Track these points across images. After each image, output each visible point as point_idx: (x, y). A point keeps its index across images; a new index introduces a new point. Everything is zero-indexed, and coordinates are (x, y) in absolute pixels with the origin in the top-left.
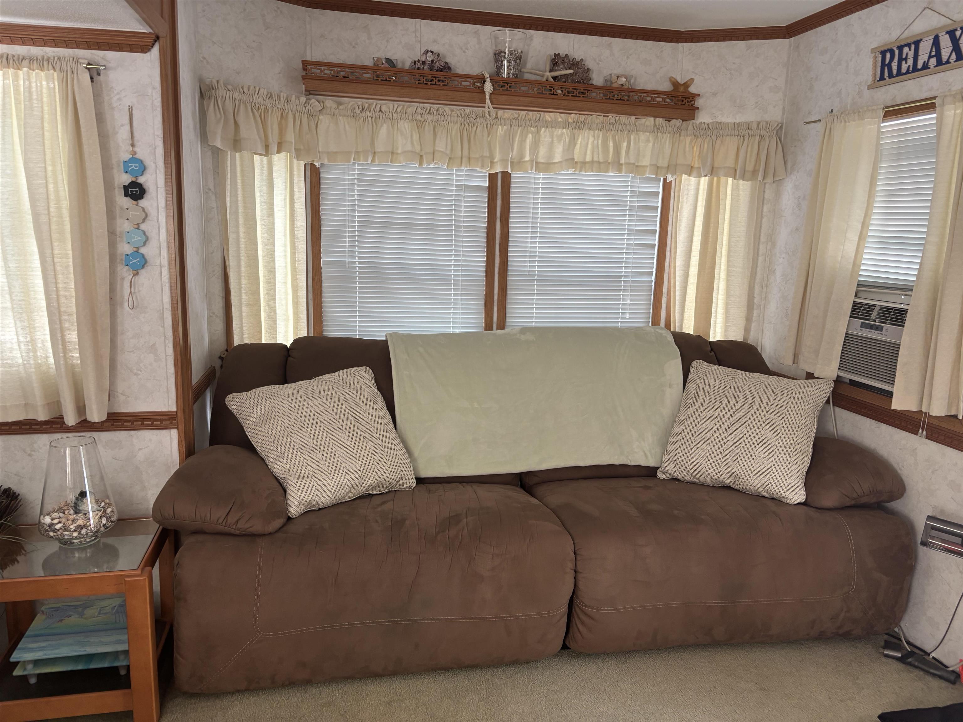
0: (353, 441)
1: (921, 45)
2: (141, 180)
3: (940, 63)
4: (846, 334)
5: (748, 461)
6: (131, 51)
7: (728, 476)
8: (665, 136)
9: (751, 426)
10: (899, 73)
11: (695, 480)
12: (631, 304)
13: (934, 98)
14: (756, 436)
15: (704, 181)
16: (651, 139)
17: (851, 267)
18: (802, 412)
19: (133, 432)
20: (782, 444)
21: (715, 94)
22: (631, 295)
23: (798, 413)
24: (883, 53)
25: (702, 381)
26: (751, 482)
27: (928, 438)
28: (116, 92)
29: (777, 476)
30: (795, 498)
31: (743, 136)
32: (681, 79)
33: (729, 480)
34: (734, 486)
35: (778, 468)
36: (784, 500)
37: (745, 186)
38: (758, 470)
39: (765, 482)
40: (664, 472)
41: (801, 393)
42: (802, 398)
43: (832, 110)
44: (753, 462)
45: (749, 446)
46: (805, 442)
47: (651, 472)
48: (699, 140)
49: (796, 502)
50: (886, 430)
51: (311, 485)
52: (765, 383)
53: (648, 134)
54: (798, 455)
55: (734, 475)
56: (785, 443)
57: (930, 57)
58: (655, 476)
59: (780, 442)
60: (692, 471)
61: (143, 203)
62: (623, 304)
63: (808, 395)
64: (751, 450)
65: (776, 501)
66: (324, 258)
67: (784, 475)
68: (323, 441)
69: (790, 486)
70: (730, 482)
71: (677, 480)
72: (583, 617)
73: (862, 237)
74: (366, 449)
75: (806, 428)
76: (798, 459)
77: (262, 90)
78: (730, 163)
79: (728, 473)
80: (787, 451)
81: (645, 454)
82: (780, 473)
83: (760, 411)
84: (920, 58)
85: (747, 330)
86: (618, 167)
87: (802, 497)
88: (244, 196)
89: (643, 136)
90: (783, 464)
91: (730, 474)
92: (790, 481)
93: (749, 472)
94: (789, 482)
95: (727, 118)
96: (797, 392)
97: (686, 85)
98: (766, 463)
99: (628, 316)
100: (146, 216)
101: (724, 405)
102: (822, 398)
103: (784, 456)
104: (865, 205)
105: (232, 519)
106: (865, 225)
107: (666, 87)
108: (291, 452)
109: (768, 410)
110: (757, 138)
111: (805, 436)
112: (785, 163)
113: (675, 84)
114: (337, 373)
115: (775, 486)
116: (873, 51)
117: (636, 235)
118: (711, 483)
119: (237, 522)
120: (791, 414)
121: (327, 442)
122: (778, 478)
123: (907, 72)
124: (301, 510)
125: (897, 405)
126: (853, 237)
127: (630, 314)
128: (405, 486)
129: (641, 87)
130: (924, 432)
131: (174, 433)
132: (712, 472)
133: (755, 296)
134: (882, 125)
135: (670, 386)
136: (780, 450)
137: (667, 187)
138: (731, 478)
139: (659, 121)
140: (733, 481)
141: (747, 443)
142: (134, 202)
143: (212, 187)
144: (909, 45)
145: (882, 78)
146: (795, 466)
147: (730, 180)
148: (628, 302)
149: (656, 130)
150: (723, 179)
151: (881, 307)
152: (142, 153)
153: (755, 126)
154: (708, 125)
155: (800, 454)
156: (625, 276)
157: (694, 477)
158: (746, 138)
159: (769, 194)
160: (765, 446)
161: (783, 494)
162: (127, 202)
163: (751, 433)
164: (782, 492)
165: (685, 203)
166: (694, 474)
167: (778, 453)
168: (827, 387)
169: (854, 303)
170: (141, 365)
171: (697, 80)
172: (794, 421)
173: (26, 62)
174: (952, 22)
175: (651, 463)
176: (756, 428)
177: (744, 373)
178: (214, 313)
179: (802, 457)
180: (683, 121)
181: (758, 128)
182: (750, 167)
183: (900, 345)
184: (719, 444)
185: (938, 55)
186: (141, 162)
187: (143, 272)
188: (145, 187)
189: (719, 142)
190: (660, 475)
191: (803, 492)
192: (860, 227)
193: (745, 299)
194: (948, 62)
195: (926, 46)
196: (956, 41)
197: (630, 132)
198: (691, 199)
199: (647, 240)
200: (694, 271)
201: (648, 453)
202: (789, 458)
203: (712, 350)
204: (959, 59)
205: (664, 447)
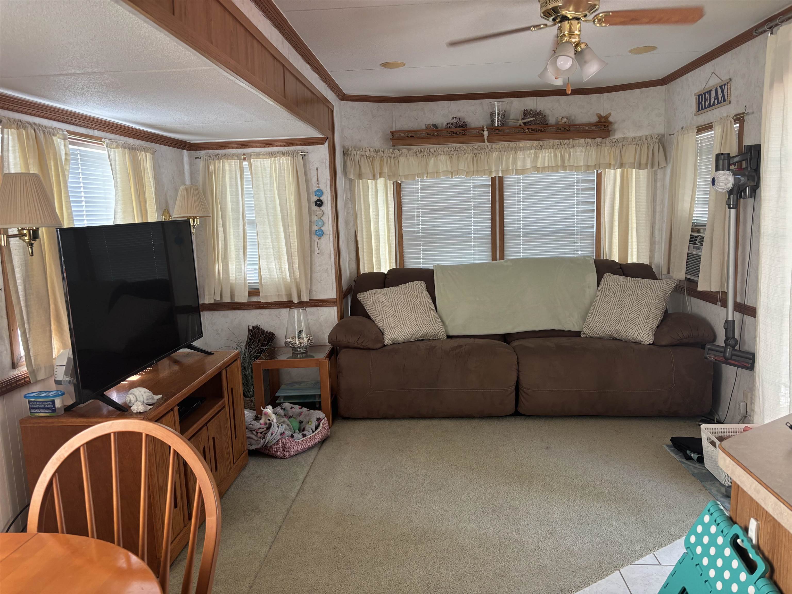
0: (414, 314)
1: (712, 92)
2: (321, 198)
3: (718, 103)
4: (688, 253)
5: (623, 323)
6: (317, 145)
7: (614, 331)
8: (592, 148)
9: (627, 305)
10: (705, 108)
11: (598, 336)
12: (581, 246)
13: (712, 123)
14: (629, 310)
15: (619, 171)
16: (583, 150)
17: (688, 215)
18: (656, 297)
19: (319, 308)
20: (642, 314)
21: (624, 121)
22: (581, 240)
23: (654, 297)
24: (699, 96)
25: (606, 284)
26: (625, 334)
27: (721, 306)
28: (311, 162)
29: (638, 330)
30: (647, 341)
31: (638, 144)
32: (603, 114)
33: (615, 334)
34: (617, 338)
35: (638, 326)
36: (642, 343)
37: (643, 173)
38: (628, 327)
39: (632, 333)
40: (584, 334)
41: (657, 286)
42: (656, 289)
43: (683, 127)
44: (626, 323)
45: (625, 315)
46: (656, 312)
47: (577, 334)
48: (613, 149)
49: (648, 343)
50: (702, 303)
51: (394, 331)
52: (639, 283)
53: (581, 148)
54: (651, 319)
55: (617, 332)
56: (644, 313)
57: (715, 99)
58: (580, 336)
59: (642, 312)
60: (596, 331)
61: (322, 208)
62: (576, 246)
63: (660, 287)
64: (625, 317)
65: (638, 343)
66: (404, 229)
67: (642, 330)
68: (400, 313)
69: (645, 335)
70: (615, 335)
71: (591, 337)
72: (524, 394)
73: (692, 199)
74: (420, 317)
75: (657, 305)
76: (651, 321)
77: (371, 149)
78: (632, 160)
79: (614, 330)
80: (645, 317)
81: (574, 325)
82: (640, 328)
83: (633, 297)
84: (712, 99)
85: (651, 257)
86: (564, 168)
87: (651, 340)
88: (364, 201)
89: (578, 149)
90: (642, 323)
91: (615, 331)
92: (645, 332)
93: (624, 328)
94: (644, 333)
95: (631, 134)
96: (654, 286)
97: (606, 118)
98: (632, 324)
99: (580, 252)
100: (324, 213)
101: (615, 295)
102: (669, 289)
103: (642, 319)
104: (693, 181)
105: (360, 341)
106: (693, 192)
107: (594, 119)
108: (385, 317)
109: (637, 296)
110: (646, 145)
111: (656, 309)
112: (666, 157)
113: (600, 117)
114: (407, 284)
115: (636, 335)
116: (695, 95)
117: (581, 205)
118: (607, 337)
119: (362, 343)
120: (649, 297)
121: (402, 314)
122: (639, 331)
123: (708, 107)
124: (390, 343)
125: (699, 289)
126: (688, 199)
128: (440, 337)
129: (577, 122)
130: (720, 303)
131: (336, 308)
132: (606, 331)
133: (656, 237)
134: (696, 137)
135: (589, 287)
136: (641, 316)
137: (599, 176)
138: (615, 333)
139: (587, 140)
140: (617, 335)
141: (624, 314)
142: (319, 208)
143: (349, 197)
144: (707, 92)
145: (699, 110)
146: (649, 325)
147: (634, 170)
148: (579, 244)
149: (586, 145)
150: (630, 170)
151: (701, 237)
152: (322, 187)
153: (644, 138)
154: (617, 139)
155: (652, 318)
156: (576, 229)
158: (640, 145)
159: (660, 175)
160: (633, 315)
161: (641, 339)
162: (316, 208)
163: (626, 309)
164: (640, 338)
165: (608, 185)
166: (599, 334)
167: (640, 318)
168: (673, 283)
169: (691, 235)
170: (322, 278)
171: (613, 113)
172: (651, 302)
173: (278, 154)
174: (721, 81)
175: (576, 329)
176: (630, 306)
177: (630, 278)
178: (351, 259)
179: (653, 320)
180: (603, 138)
181: (646, 139)
182: (643, 161)
183: (701, 255)
184: (610, 315)
185: (717, 99)
186: (321, 191)
187: (322, 238)
188: (323, 201)
189: (624, 148)
190: (582, 336)
191: (652, 338)
192: (691, 194)
193: (648, 239)
194: (721, 102)
195: (713, 93)
196: (723, 91)
197: (569, 148)
198: (612, 182)
199: (590, 208)
200: (616, 224)
201: (575, 324)
202: (645, 320)
203: (621, 268)
204: (725, 101)
205: (584, 320)
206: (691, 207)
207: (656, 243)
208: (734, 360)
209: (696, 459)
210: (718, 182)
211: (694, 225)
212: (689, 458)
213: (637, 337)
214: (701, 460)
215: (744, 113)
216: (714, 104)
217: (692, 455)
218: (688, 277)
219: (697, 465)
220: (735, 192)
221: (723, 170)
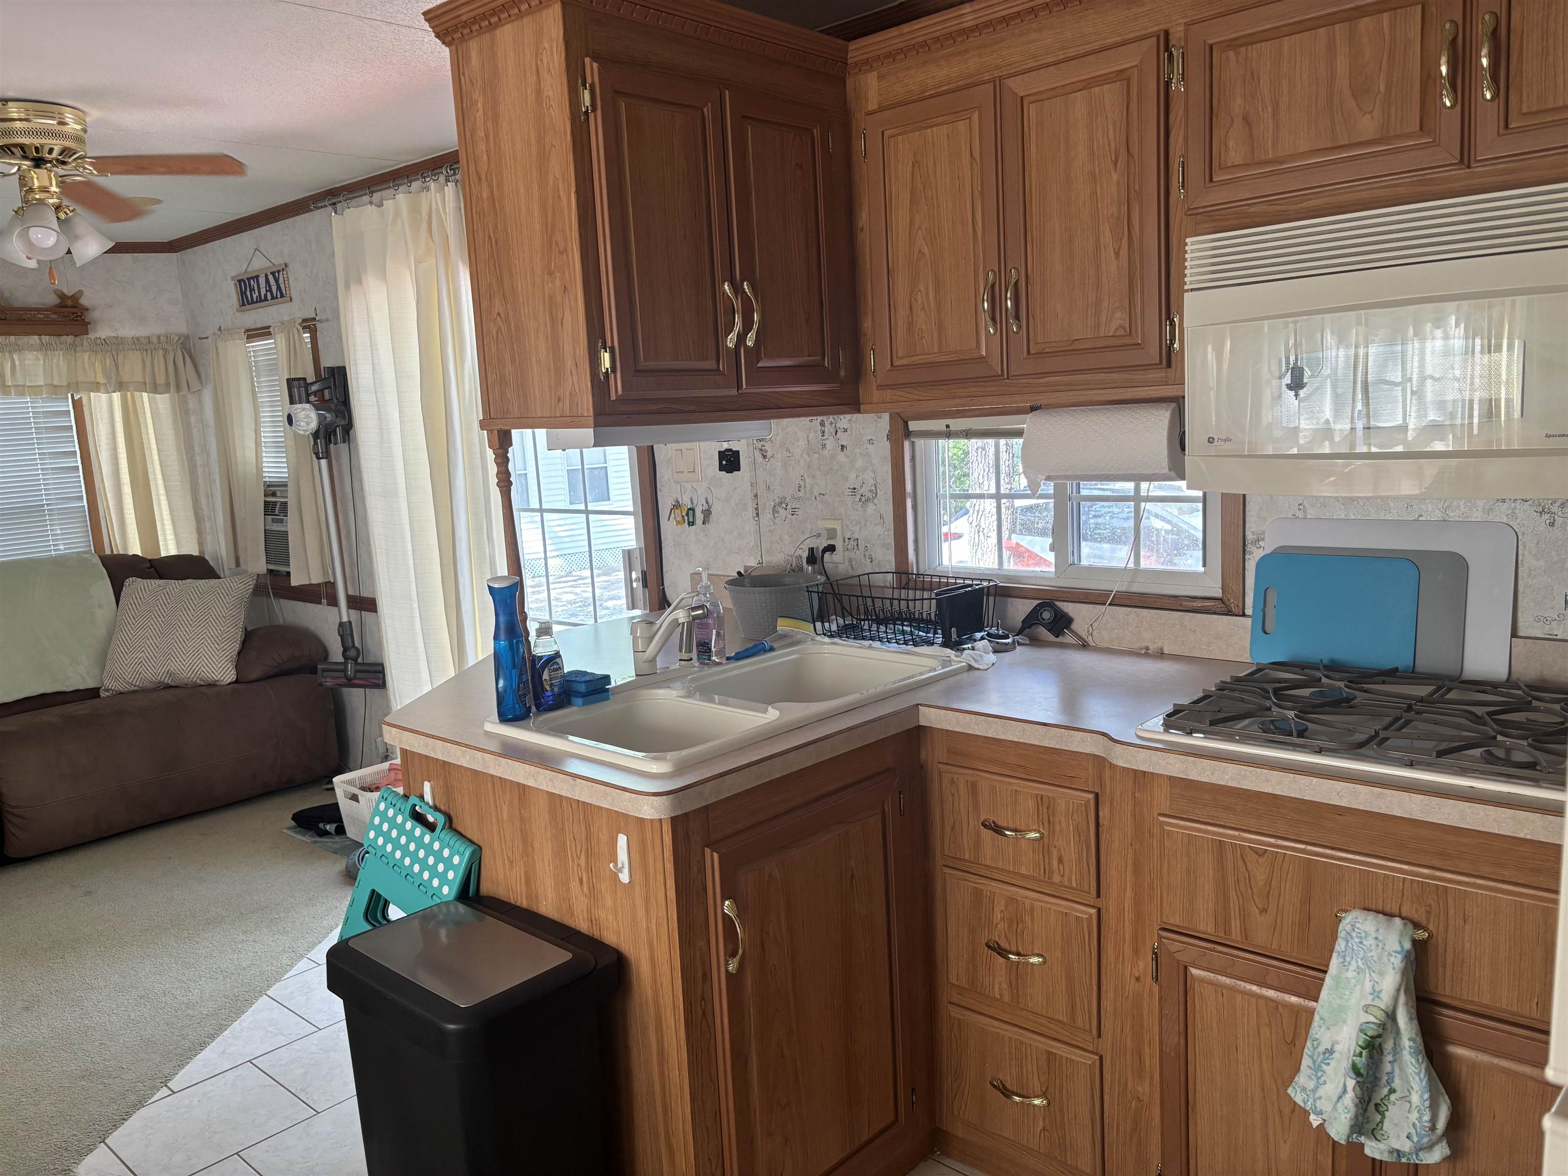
1: (260, 279)
3: (273, 298)
4: (265, 530)
5: (180, 657)
7: (165, 675)
8: (57, 353)
10: (253, 302)
11: (136, 688)
12: (62, 534)
13: (271, 326)
15: (116, 396)
16: (40, 357)
17: (255, 470)
18: (227, 606)
21: (110, 306)
22: (60, 524)
24: (240, 281)
25: (134, 596)
26: (185, 675)
27: (328, 605)
29: (207, 663)
30: (226, 678)
31: (146, 350)
32: (68, 292)
33: (167, 679)
34: (172, 684)
36: (218, 683)
37: (163, 401)
40: (107, 690)
41: (225, 588)
42: (222, 593)
43: (221, 328)
44: (183, 657)
45: (179, 644)
46: (233, 630)
47: (93, 693)
48: (98, 355)
49: (228, 682)
50: (299, 606)
52: (192, 587)
53: (35, 353)
54: (226, 642)
55: (170, 674)
57: (267, 291)
58: (99, 696)
60: (131, 681)
62: (53, 535)
63: (231, 589)
65: (212, 685)
67: (213, 662)
69: (221, 669)
70: (170, 682)
71: (122, 693)
72: (14, 820)
73: (258, 444)
75: (232, 618)
76: (228, 646)
78: (139, 378)
79: (164, 673)
81: (83, 678)
83: (188, 611)
84: (261, 290)
87: (233, 676)
89: (29, 355)
91: (166, 673)
92: (220, 665)
93: (182, 666)
94: (218, 666)
95: (128, 331)
96: (217, 589)
97: (75, 298)
98: (195, 655)
99: (61, 547)
102: (245, 590)
103: (212, 645)
106: (257, 432)
107: (53, 300)
109: (194, 608)
110: (161, 352)
111: (232, 625)
112: (199, 374)
113: (62, 296)
115: (206, 673)
116: (233, 278)
117: (50, 458)
118: (152, 686)
120: (216, 608)
122: (208, 665)
123: (257, 302)
125: (295, 582)
126: (250, 444)
127: (64, 544)
129: (17, 304)
130: (326, 600)
132: (149, 676)
133: (204, 507)
134: (247, 345)
135: (100, 606)
136: (209, 641)
137: (78, 405)
138: (168, 676)
139: (46, 339)
140: (171, 679)
141: (178, 642)
144: (252, 278)
145: (244, 304)
146: (223, 652)
147: (145, 395)
148: (59, 532)
149: (43, 348)
150: (137, 394)
151: (281, 503)
153: (155, 340)
154: (104, 340)
155: (229, 641)
156: (47, 504)
157: (138, 686)
158: (149, 352)
159: (192, 404)
160: (193, 640)
161: (216, 679)
163: (180, 633)
164: (214, 676)
165: (100, 421)
166: (137, 684)
167: (206, 644)
168: (249, 579)
169: (265, 502)
171: (87, 292)
174: (271, 265)
175: (91, 684)
176: (185, 627)
177: (176, 582)
179: (230, 643)
180: (76, 336)
181: (159, 342)
182: (161, 380)
183: (287, 532)
184: (152, 649)
185: (271, 291)
189: (121, 357)
190: (104, 694)
191: (234, 672)
192: (254, 435)
193: (190, 514)
194: (277, 298)
195: (262, 280)
196: (277, 281)
197: (10, 352)
198: (106, 416)
199: (68, 462)
200: (127, 489)
201: (86, 676)
202: (217, 646)
203: (152, 566)
204: (282, 296)
205: (103, 667)
206: (258, 458)
207: (206, 519)
208: (359, 679)
209: (334, 833)
210: (297, 421)
211: (268, 485)
212: (326, 833)
213: (208, 675)
214: (341, 830)
215: (314, 319)
216: (266, 299)
217: (328, 827)
218: (271, 567)
219: (337, 839)
220: (322, 435)
221: (301, 403)
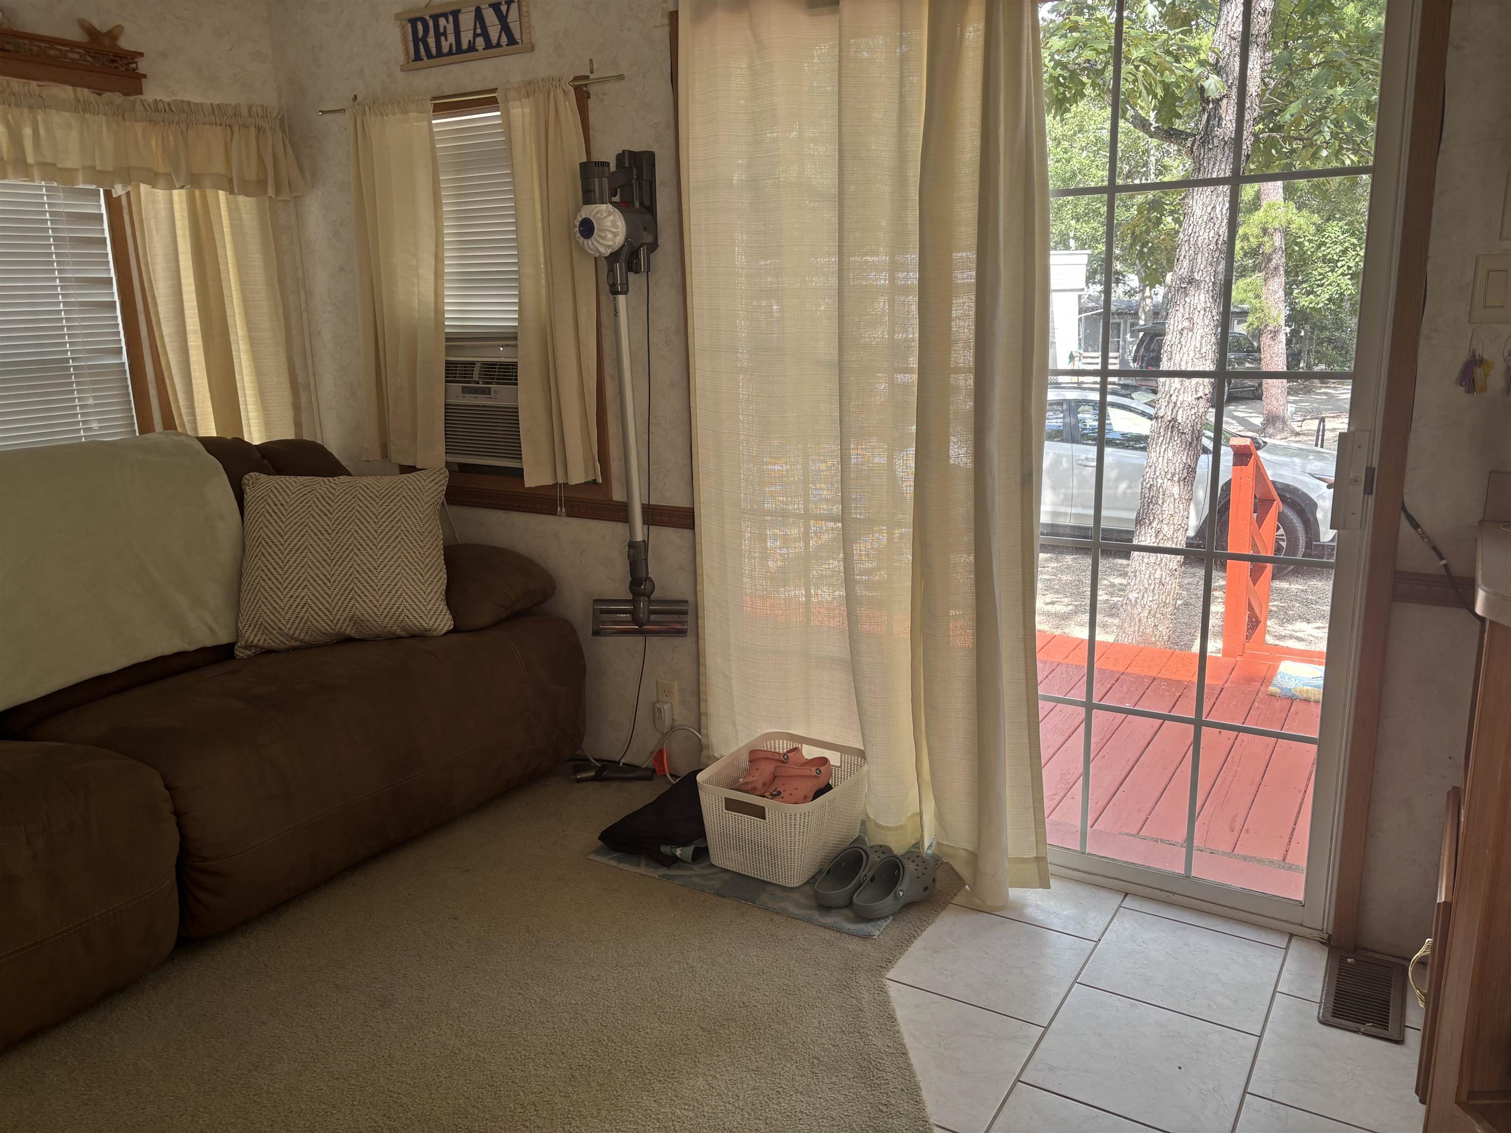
1: (462, 17)
3: (489, 45)
4: (446, 405)
5: (369, 595)
7: (346, 623)
8: (98, 119)
9: (360, 547)
10: (440, 54)
11: (298, 643)
12: (96, 405)
13: (494, 90)
14: (371, 560)
15: (179, 196)
16: (73, 123)
17: (432, 314)
18: (421, 516)
20: (407, 563)
22: (94, 390)
23: (417, 516)
24: (413, 22)
26: (380, 622)
27: (569, 515)
29: (412, 604)
30: (442, 626)
31: (231, 126)
32: (102, 24)
34: (356, 636)
35: (410, 594)
36: (427, 633)
37: (247, 204)
38: (385, 603)
39: (399, 616)
40: (246, 647)
41: (413, 490)
42: (415, 497)
43: (355, 97)
44: (376, 595)
45: (364, 575)
46: (434, 552)
47: (225, 653)
49: (444, 631)
52: (360, 487)
53: (67, 114)
54: (430, 572)
55: (355, 620)
56: (410, 559)
57: (476, 35)
58: (234, 657)
59: (404, 559)
60: (291, 632)
62: (82, 407)
63: (421, 491)
64: (369, 580)
65: (420, 636)
67: (420, 602)
69: (432, 613)
70: (351, 631)
71: (270, 651)
72: (205, 880)
73: (438, 274)
75: (430, 535)
76: (433, 577)
78: (219, 167)
79: (345, 619)
80: (417, 569)
81: (210, 629)
82: (415, 599)
83: (367, 525)
84: (463, 34)
86: (22, 167)
87: (450, 622)
89: (58, 118)
90: (416, 587)
91: (348, 619)
92: (430, 606)
93: (375, 609)
94: (429, 608)
96: (407, 490)
98: (393, 592)
99: (95, 425)
101: (313, 527)
102: (439, 493)
103: (414, 577)
104: (434, 232)
106: (439, 259)
107: (77, 34)
109: (376, 521)
110: (253, 130)
111: (432, 545)
113: (92, 32)
115: (412, 618)
116: (398, 17)
117: (76, 287)
118: (322, 639)
120: (408, 519)
122: (414, 606)
123: (450, 53)
125: (530, 481)
126: (427, 273)
127: (99, 421)
130: (563, 509)
132: (321, 625)
133: (299, 372)
134: (434, 122)
136: (407, 569)
137: (113, 204)
138: (351, 624)
139: (85, 93)
140: (355, 628)
141: (361, 572)
144: (445, 15)
145: (418, 58)
146: (432, 586)
147: (222, 194)
148: (91, 402)
149: (80, 107)
150: (209, 192)
151: (482, 364)
153: (245, 112)
154: (168, 104)
155: (432, 570)
156: (73, 359)
157: (296, 640)
158: (235, 129)
159: (284, 216)
160: (385, 569)
161: (425, 625)
163: (361, 557)
164: (424, 624)
165: (154, 232)
166: (296, 635)
167: (405, 574)
168: (442, 477)
169: (447, 362)
172: (414, 529)
175: (224, 637)
176: (367, 548)
177: (325, 479)
179: (436, 573)
180: (123, 94)
181: (250, 115)
182: (252, 175)
183: (517, 408)
184: (321, 583)
185: (485, 34)
189: (192, 132)
190: (240, 653)
191: (449, 616)
192: (433, 262)
194: (499, 45)
195: (467, 20)
196: (503, 19)
197: (31, 108)
198: (164, 226)
199: (99, 295)
200: (195, 341)
201: (215, 626)
202: (420, 577)
204: (512, 41)
205: (238, 605)
206: (438, 296)
207: (301, 388)
208: (655, 623)
209: (690, 860)
210: (600, 230)
211: (450, 338)
212: (671, 861)
213: (415, 622)
215: (587, 77)
217: (678, 852)
218: (453, 459)
219: (697, 870)
220: (623, 257)
221: (602, 203)
